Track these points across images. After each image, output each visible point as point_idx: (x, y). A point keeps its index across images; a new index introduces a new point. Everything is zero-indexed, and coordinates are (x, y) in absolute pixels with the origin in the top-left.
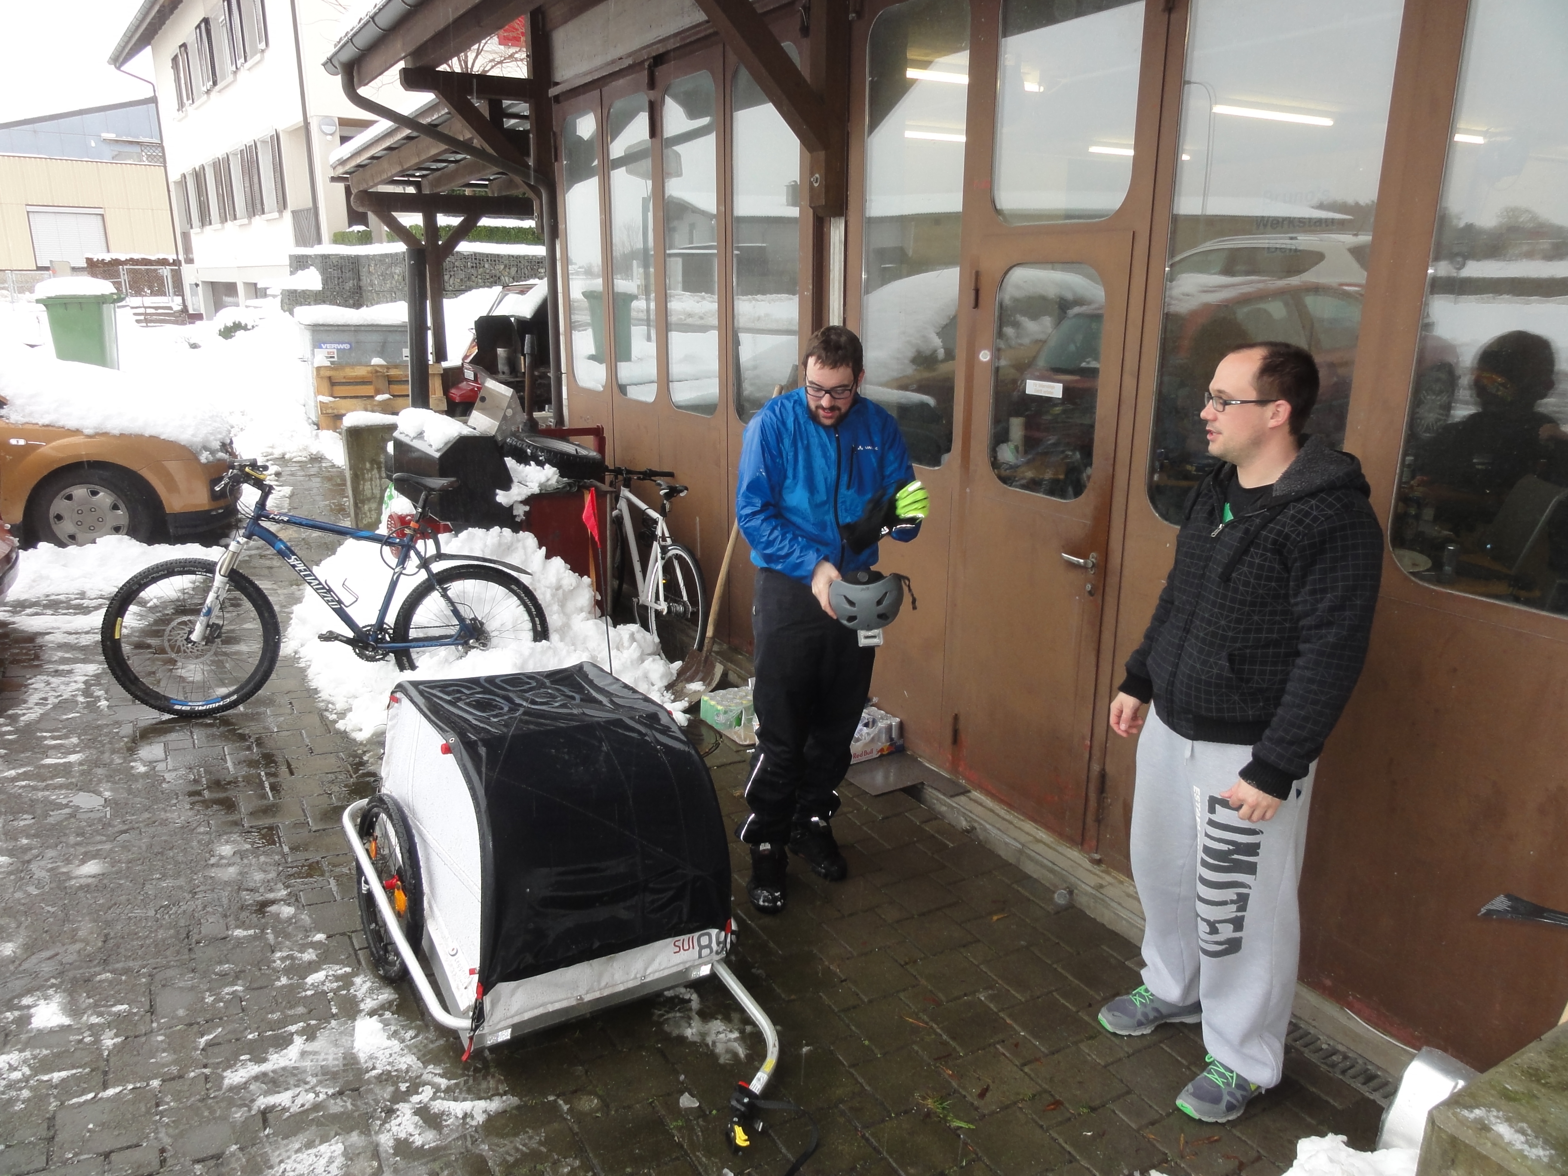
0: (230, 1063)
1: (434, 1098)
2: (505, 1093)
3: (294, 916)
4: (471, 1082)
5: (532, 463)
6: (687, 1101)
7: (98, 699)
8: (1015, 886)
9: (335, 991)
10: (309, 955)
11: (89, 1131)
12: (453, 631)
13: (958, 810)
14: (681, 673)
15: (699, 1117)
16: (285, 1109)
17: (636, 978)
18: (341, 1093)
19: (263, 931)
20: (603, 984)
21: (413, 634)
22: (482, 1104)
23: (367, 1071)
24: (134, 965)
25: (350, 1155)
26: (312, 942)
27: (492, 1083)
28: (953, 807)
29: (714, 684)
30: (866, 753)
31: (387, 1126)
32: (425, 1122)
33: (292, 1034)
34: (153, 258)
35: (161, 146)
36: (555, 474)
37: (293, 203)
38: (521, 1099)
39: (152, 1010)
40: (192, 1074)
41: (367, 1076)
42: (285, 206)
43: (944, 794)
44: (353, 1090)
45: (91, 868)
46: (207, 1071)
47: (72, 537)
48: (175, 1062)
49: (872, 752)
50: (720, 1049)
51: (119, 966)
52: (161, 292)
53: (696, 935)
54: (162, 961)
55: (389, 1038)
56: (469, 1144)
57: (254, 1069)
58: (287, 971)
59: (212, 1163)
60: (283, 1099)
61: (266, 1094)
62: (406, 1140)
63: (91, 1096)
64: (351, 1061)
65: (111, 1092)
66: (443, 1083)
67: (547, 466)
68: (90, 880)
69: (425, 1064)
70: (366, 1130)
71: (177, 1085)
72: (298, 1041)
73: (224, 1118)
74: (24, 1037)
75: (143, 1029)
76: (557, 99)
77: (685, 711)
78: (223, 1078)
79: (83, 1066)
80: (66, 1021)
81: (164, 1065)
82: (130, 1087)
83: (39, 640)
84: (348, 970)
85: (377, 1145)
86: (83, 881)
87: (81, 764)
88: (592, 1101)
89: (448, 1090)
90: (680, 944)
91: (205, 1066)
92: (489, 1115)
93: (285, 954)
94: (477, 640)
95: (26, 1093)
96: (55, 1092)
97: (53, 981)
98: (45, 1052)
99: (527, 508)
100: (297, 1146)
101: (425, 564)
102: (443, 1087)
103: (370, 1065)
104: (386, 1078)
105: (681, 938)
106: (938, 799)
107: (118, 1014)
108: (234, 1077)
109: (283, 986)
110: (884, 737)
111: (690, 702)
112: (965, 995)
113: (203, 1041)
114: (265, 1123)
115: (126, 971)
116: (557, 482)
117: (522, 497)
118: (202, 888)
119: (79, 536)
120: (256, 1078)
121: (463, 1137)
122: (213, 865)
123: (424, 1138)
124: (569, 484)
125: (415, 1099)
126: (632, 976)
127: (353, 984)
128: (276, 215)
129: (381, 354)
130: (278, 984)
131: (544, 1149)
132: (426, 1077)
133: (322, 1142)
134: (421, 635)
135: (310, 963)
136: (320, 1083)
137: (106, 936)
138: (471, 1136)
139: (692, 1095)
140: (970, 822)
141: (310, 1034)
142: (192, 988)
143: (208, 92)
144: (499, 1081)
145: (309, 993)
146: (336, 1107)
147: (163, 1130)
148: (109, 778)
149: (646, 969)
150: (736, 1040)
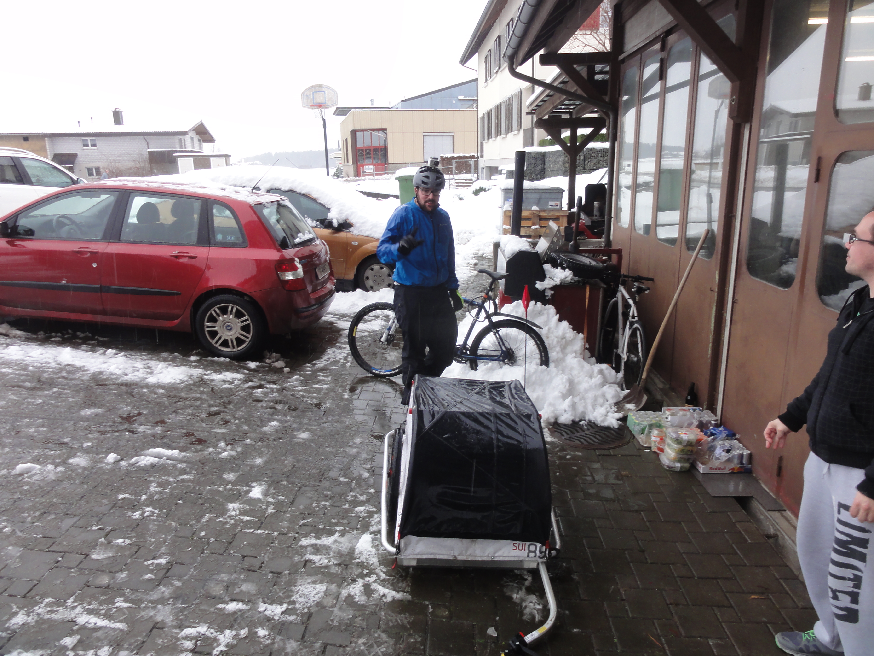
0: (306, 536)
1: (375, 582)
2: (407, 592)
3: (368, 478)
4: (395, 580)
5: (559, 268)
6: (492, 631)
7: (348, 362)
8: (782, 581)
9: (364, 518)
10: (363, 498)
11: (244, 545)
12: (498, 354)
13: (770, 520)
14: (625, 397)
15: (494, 642)
16: (314, 563)
17: (488, 556)
18: (339, 565)
19: (352, 481)
20: (468, 553)
21: (480, 352)
22: (393, 593)
23: (355, 559)
24: (297, 481)
25: (327, 593)
26: (368, 492)
27: (404, 585)
28: (768, 518)
29: (640, 407)
30: (720, 468)
31: (349, 587)
32: (365, 591)
33: (336, 531)
34: (468, 155)
35: (477, 100)
36: (570, 274)
37: (524, 127)
38: (412, 598)
39: (292, 503)
40: (290, 535)
41: (354, 561)
42: (521, 128)
43: (764, 507)
44: (345, 565)
45: (305, 435)
46: (296, 535)
47: (372, 287)
48: (288, 528)
49: (725, 468)
50: (527, 611)
51: (292, 480)
52: (468, 172)
53: (528, 544)
54: (307, 482)
55: (372, 547)
56: (378, 608)
57: (314, 541)
58: (351, 502)
59: (276, 575)
60: (315, 558)
61: (311, 553)
62: (353, 596)
63: (252, 530)
64: (352, 552)
65: (259, 531)
66: (383, 576)
67: (567, 270)
68: (301, 440)
69: (380, 564)
70: (339, 586)
71: (283, 538)
72: (337, 534)
73: (291, 558)
74: (245, 498)
75: (284, 509)
76: (623, 61)
77: (619, 420)
78: (300, 540)
79: (256, 518)
80: (261, 497)
81: (284, 528)
82: (267, 532)
83: (341, 333)
84: (375, 509)
85: (340, 594)
86: (298, 440)
87: (326, 389)
88: (445, 612)
89: (384, 580)
90: (517, 545)
91: (297, 533)
92: (394, 599)
93: (354, 494)
94: (509, 360)
95: (232, 522)
96: (242, 524)
97: (266, 479)
98: (248, 507)
99: (553, 292)
100: (310, 581)
101: (489, 317)
102: (382, 578)
103: (358, 556)
104: (361, 565)
105: (518, 542)
106: (760, 510)
107: (280, 500)
108: (304, 542)
109: (345, 509)
110: (736, 461)
111: (624, 415)
112: (700, 637)
113: (302, 522)
114: (305, 566)
115: (293, 483)
116: (572, 279)
117: (550, 286)
118: (340, 455)
119: (374, 287)
120: (312, 545)
121: (377, 605)
122: (350, 446)
123: (360, 599)
124: (578, 281)
125: (367, 579)
126: (486, 554)
127: (373, 517)
128: (516, 132)
129: (537, 204)
130: (344, 507)
131: (408, 626)
132: (377, 571)
133: (320, 583)
134: (485, 353)
135: (362, 501)
136: (334, 557)
137: (294, 466)
138: (381, 606)
139: (496, 630)
140: (775, 530)
141: (343, 534)
142: (311, 498)
143: (497, 72)
144: (408, 585)
145: (353, 515)
146: (334, 570)
147: (267, 554)
148: (333, 399)
149: (494, 553)
150: (538, 610)
